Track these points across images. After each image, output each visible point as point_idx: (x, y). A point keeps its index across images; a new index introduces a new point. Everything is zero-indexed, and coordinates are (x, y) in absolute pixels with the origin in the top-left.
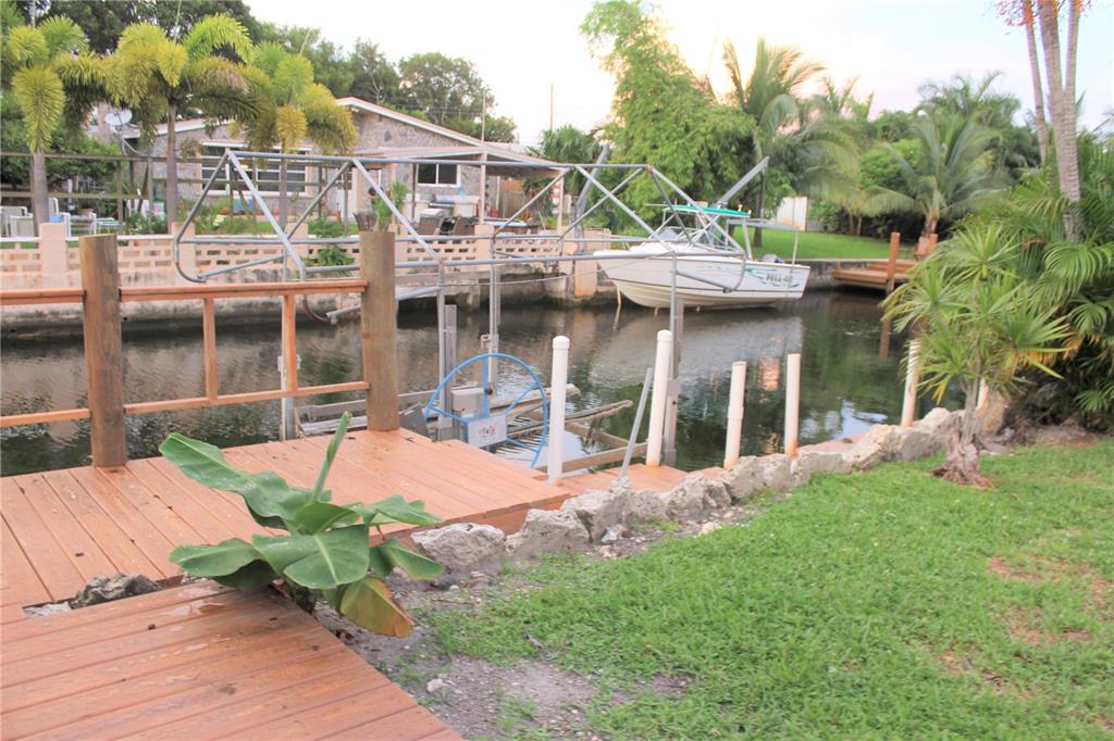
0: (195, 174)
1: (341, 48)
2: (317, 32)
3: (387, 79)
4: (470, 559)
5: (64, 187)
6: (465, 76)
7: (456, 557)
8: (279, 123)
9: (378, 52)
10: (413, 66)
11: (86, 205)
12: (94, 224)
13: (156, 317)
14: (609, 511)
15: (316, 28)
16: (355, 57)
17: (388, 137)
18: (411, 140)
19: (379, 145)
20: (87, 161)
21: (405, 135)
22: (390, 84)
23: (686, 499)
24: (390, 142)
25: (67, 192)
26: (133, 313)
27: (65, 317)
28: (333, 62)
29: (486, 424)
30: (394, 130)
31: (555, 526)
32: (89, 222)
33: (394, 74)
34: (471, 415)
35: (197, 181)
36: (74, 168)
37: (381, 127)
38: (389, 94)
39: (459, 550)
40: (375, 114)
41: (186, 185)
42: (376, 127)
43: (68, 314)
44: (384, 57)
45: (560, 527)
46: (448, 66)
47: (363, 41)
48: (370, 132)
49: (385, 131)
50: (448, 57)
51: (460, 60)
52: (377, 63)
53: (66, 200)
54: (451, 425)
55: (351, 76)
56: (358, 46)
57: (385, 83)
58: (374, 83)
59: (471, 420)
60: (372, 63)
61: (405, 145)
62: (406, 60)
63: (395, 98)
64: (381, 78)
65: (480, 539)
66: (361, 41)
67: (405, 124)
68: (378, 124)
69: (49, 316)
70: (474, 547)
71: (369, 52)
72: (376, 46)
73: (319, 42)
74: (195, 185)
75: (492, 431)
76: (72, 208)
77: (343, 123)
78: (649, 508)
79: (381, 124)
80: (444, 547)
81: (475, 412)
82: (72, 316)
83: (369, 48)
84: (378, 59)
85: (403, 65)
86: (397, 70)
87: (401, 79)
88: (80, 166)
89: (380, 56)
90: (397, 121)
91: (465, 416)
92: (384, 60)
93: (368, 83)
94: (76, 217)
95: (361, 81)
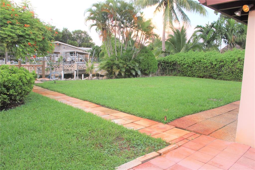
1: (60, 30)
2: (55, 27)
6: (86, 34)
9: (68, 30)
10: (75, 32)
11: (12, 60)
15: (55, 26)
16: (63, 31)
19: (62, 50)
21: (67, 48)
22: (70, 36)
24: (65, 49)
28: (59, 32)
33: (71, 34)
38: (70, 38)
40: (62, 44)
46: (82, 32)
47: (65, 28)
49: (64, 47)
50: (82, 31)
51: (84, 31)
55: (62, 35)
56: (64, 29)
60: (67, 32)
62: (74, 31)
63: (71, 39)
64: (68, 35)
68: (62, 46)
71: (66, 30)
73: (55, 29)
83: (66, 29)
84: (68, 31)
85: (73, 32)
86: (72, 33)
87: (73, 35)
90: (66, 45)
92: (69, 31)
93: (66, 36)
95: (64, 36)
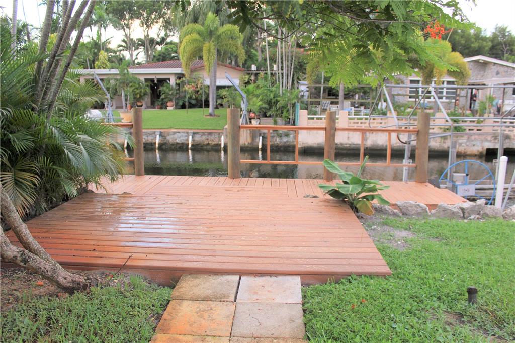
0: (406, 92)
1: (485, 30)
3: (511, 43)
4: (414, 212)
5: (354, 97)
7: (409, 210)
8: (434, 70)
9: (508, 30)
11: (361, 104)
12: (362, 112)
13: (378, 148)
14: (473, 209)
16: (494, 34)
17: (498, 73)
18: (510, 74)
19: (493, 77)
20: (362, 87)
21: (507, 72)
23: (512, 213)
24: (499, 76)
25: (355, 99)
26: (370, 146)
27: (345, 146)
28: (482, 37)
29: (466, 187)
30: (501, 69)
31: (448, 209)
32: (360, 111)
34: (460, 183)
35: (407, 95)
36: (357, 90)
37: (495, 69)
38: (512, 51)
39: (410, 208)
40: (492, 63)
41: (402, 97)
42: (492, 69)
43: (346, 145)
44: (511, 32)
45: (450, 210)
47: (500, 25)
48: (490, 71)
49: (496, 70)
52: (506, 36)
53: (355, 102)
54: (451, 186)
55: (490, 44)
57: (510, 45)
58: (504, 46)
59: (460, 185)
60: (504, 36)
61: (507, 77)
64: (507, 43)
65: (418, 206)
66: (498, 26)
67: (507, 67)
68: (493, 67)
69: (340, 145)
70: (416, 209)
71: (502, 31)
72: (506, 27)
74: (406, 96)
75: (467, 190)
76: (356, 105)
77: (464, 69)
78: (494, 213)
79: (495, 67)
80: (404, 206)
81: (462, 182)
82: (347, 146)
83: (503, 28)
84: (507, 34)
88: (359, 89)
89: (508, 32)
90: (503, 66)
91: (457, 183)
92: (511, 34)
93: (501, 46)
94: (356, 109)
95: (497, 45)
